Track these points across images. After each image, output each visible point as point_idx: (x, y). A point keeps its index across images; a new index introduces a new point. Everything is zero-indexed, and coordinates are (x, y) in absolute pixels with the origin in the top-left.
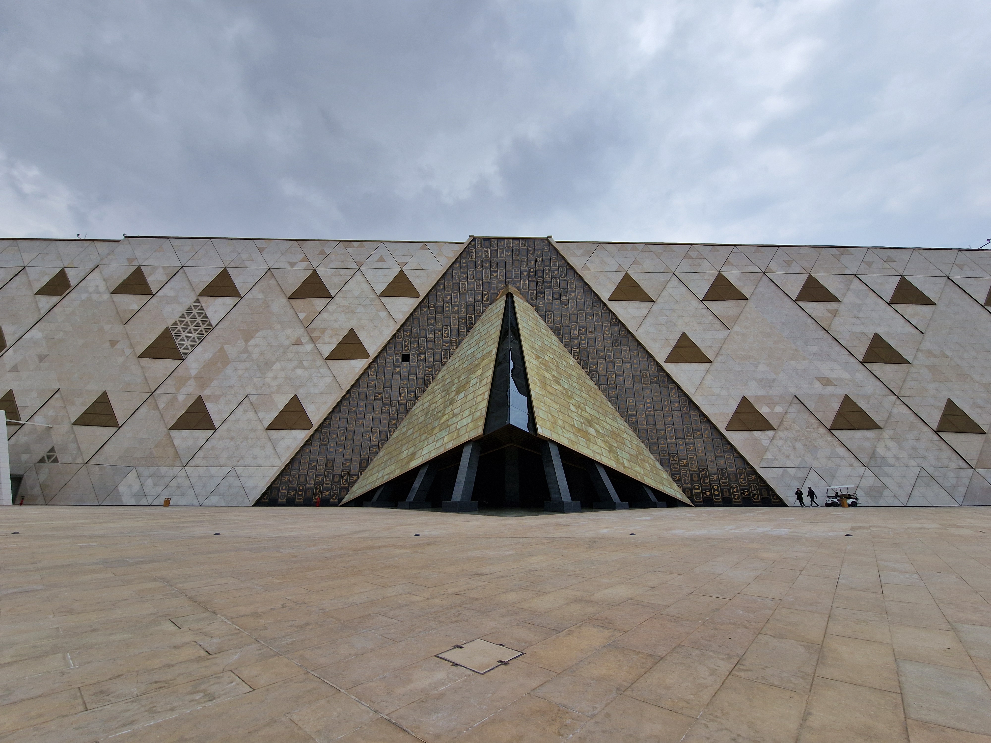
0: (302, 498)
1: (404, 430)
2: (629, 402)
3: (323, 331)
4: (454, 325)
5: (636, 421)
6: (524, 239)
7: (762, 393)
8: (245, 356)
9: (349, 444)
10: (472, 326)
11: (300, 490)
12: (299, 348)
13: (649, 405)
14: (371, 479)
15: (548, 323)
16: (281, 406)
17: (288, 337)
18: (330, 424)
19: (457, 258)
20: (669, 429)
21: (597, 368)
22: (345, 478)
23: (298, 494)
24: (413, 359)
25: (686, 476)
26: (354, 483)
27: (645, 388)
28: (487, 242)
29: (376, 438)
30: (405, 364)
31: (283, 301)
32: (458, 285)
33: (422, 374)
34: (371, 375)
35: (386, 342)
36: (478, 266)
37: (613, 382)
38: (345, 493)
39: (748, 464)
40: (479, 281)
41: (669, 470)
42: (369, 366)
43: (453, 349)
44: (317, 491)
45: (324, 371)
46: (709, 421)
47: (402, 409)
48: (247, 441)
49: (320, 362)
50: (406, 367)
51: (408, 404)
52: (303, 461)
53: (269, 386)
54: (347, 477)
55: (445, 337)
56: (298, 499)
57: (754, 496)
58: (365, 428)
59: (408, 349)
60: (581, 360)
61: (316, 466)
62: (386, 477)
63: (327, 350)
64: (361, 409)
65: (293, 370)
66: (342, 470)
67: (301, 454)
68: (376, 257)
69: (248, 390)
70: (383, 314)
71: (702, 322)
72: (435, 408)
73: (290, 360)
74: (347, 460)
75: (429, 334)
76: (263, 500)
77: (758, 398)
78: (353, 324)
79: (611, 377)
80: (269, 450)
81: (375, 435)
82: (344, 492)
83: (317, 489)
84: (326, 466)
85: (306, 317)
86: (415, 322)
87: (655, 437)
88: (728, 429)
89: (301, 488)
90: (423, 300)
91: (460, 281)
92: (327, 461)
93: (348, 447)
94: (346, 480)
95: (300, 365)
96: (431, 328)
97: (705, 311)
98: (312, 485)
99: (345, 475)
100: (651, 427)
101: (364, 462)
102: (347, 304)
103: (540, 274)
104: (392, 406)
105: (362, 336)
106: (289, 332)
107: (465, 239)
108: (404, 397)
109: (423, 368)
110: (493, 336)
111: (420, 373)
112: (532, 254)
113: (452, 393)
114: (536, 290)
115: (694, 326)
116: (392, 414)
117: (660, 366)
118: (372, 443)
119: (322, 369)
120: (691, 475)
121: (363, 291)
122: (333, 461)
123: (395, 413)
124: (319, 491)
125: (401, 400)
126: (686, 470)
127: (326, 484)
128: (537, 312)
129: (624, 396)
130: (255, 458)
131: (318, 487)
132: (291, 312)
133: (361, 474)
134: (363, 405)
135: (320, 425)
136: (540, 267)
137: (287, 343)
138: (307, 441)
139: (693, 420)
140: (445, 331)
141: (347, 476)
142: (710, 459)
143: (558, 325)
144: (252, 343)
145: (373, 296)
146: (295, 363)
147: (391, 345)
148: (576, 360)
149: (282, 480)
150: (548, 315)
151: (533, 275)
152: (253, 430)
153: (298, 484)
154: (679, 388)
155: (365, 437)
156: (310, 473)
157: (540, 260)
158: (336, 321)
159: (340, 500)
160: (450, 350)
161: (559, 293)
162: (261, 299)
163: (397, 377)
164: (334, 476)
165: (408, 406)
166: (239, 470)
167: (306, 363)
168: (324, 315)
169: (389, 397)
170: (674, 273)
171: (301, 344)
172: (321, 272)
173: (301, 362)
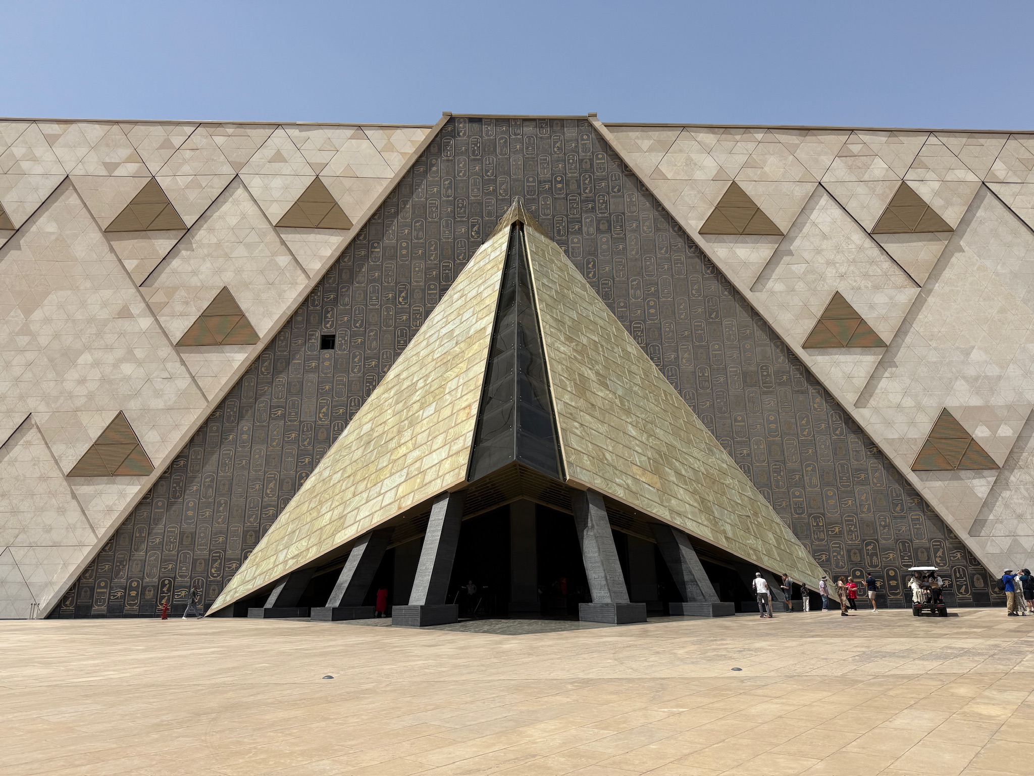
0: (136, 603)
1: (326, 474)
2: (736, 420)
3: (171, 291)
4: (417, 282)
5: (748, 455)
6: (544, 119)
7: (976, 401)
8: (23, 340)
9: (222, 502)
10: (450, 283)
11: (131, 588)
12: (126, 325)
13: (773, 426)
14: (265, 566)
15: (589, 278)
16: (95, 433)
17: (105, 304)
18: (186, 466)
19: (421, 156)
20: (809, 469)
21: (677, 358)
22: (216, 565)
23: (129, 594)
24: (341, 345)
25: (839, 553)
26: (233, 573)
27: (765, 393)
28: (476, 126)
29: (272, 490)
30: (327, 353)
31: (96, 236)
32: (423, 207)
33: (359, 371)
34: (262, 373)
35: (289, 313)
36: (459, 172)
37: (707, 383)
38: (217, 591)
39: (950, 531)
40: (463, 200)
41: (807, 542)
42: (258, 358)
43: (416, 326)
44: (165, 589)
45: (174, 366)
46: (880, 454)
47: (322, 436)
48: (32, 498)
49: (166, 351)
50: (329, 359)
51: (334, 427)
52: (138, 535)
53: (71, 396)
54: (220, 563)
55: (400, 303)
56: (129, 605)
57: (959, 587)
58: (252, 473)
59: (332, 326)
60: (647, 345)
61: (162, 543)
62: (291, 562)
63: (179, 327)
64: (245, 437)
65: (116, 366)
66: (210, 551)
67: (133, 522)
68: (268, 152)
69: (32, 404)
70: (284, 260)
71: (871, 273)
72: (384, 433)
73: (109, 348)
74: (221, 533)
75: (371, 299)
76: (65, 608)
77: (969, 410)
78: (227, 278)
79: (703, 375)
80: (74, 515)
81: (271, 485)
82: (214, 590)
83: (164, 585)
84: (181, 542)
85: (137, 266)
86: (344, 276)
87: (784, 483)
88: (914, 469)
89: (134, 584)
90: (358, 235)
91: (426, 199)
92: (182, 534)
93: (221, 508)
94: (218, 569)
95: (130, 356)
96: (374, 287)
97: (876, 251)
98: (156, 580)
99: (216, 560)
100: (776, 465)
101: (251, 536)
102: (214, 240)
103: (573, 186)
104: (303, 430)
105: (245, 302)
106: (107, 294)
107: (437, 120)
108: (325, 415)
109: (360, 360)
110: (487, 302)
111: (356, 370)
112: (559, 148)
113: (414, 405)
114: (567, 216)
115: (855, 281)
116: (304, 445)
117: (793, 355)
118: (266, 499)
119: (171, 364)
120: (849, 551)
121: (244, 216)
122: (193, 535)
123: (309, 444)
124: (169, 590)
125: (320, 419)
126: (840, 544)
127: (181, 576)
128: (568, 256)
129: (727, 408)
130: (48, 529)
131: (167, 582)
132: (111, 257)
133: (246, 558)
134: (249, 429)
135: (168, 468)
136: (575, 173)
137: (104, 314)
138: (145, 498)
139: (853, 451)
140: (401, 292)
141: (219, 561)
142: (883, 523)
143: (606, 280)
144: (37, 315)
145: (265, 226)
146: (119, 353)
147: (299, 318)
148: (638, 343)
149: (99, 570)
150: (588, 263)
151: (560, 189)
152: (43, 478)
153: (128, 579)
154: (827, 394)
155: (253, 488)
156: (150, 557)
157: (573, 160)
158: (195, 273)
159: (208, 607)
160: (409, 327)
161: (609, 222)
162: (54, 233)
163: (313, 377)
164: (195, 561)
165: (334, 430)
166: (19, 553)
167: (139, 353)
168: (175, 263)
169: (297, 414)
170: (820, 183)
171: (130, 316)
172: (163, 182)
173: (130, 352)
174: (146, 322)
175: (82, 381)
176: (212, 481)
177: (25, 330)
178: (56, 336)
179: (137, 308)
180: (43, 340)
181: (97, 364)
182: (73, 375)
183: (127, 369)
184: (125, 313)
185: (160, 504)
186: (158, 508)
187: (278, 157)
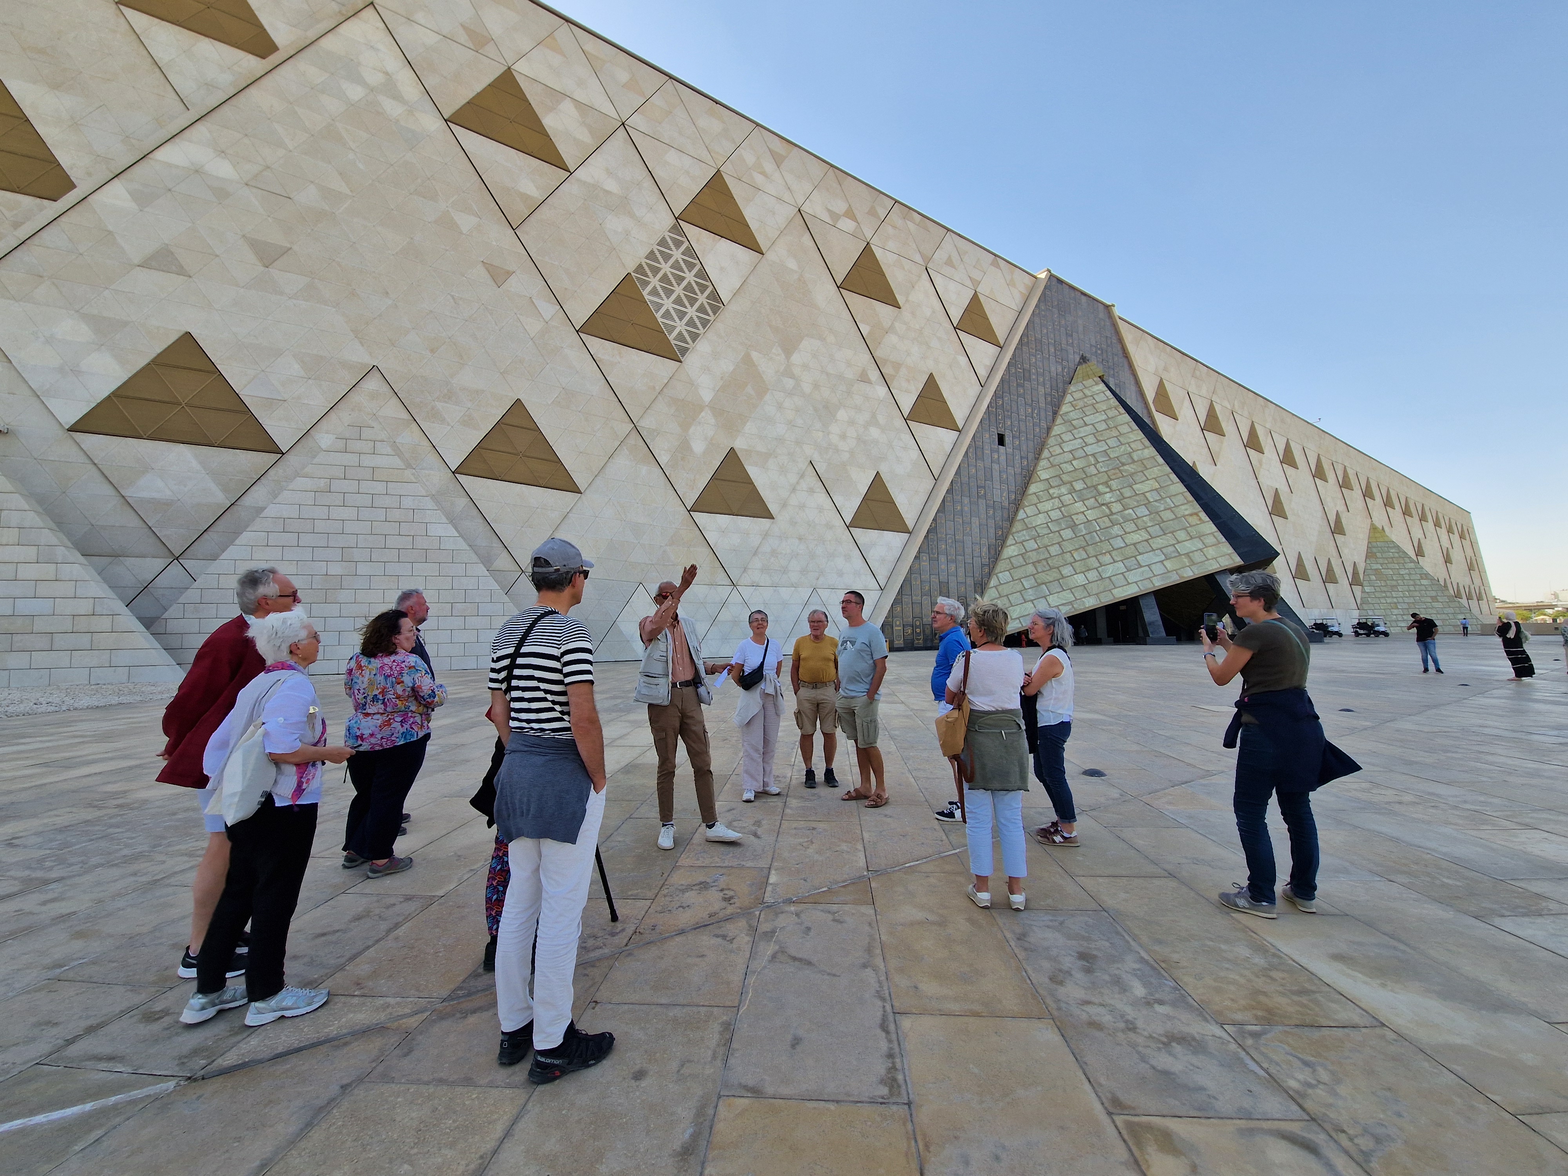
3: (897, 367)
4: (1041, 403)
6: (1089, 297)
8: (789, 383)
10: (1057, 409)
11: (917, 627)
12: (868, 389)
16: (863, 489)
17: (849, 364)
18: (936, 528)
19: (1038, 300)
24: (1009, 444)
28: (1061, 287)
30: (1002, 449)
31: (833, 290)
32: (1041, 344)
33: (1019, 467)
34: (970, 458)
36: (1056, 321)
40: (1058, 344)
42: (969, 445)
45: (907, 438)
48: (824, 544)
49: (900, 422)
50: (1003, 454)
51: (1011, 509)
52: (914, 583)
53: (837, 449)
59: (1002, 428)
63: (906, 402)
64: (966, 508)
65: (866, 427)
67: (911, 571)
68: (944, 253)
69: (808, 451)
70: (963, 360)
71: (1202, 453)
73: (858, 409)
75: (1020, 409)
78: (929, 366)
80: (858, 563)
91: (1042, 339)
92: (940, 584)
95: (874, 420)
96: (1021, 400)
97: (1203, 441)
106: (848, 353)
107: (1043, 274)
109: (1019, 458)
111: (1017, 466)
112: (1098, 324)
116: (997, 521)
119: (904, 434)
121: (934, 312)
123: (1000, 520)
132: (846, 315)
134: (968, 503)
135: (929, 529)
136: (1105, 345)
137: (849, 374)
138: (918, 552)
144: (796, 358)
145: (948, 324)
149: (894, 612)
152: (827, 526)
157: (1104, 335)
158: (909, 354)
162: (795, 271)
163: (996, 467)
165: (1011, 511)
166: (824, 594)
167: (881, 419)
168: (893, 338)
170: (1187, 391)
171: (869, 382)
172: (878, 253)
173: (874, 416)
174: (882, 391)
175: (843, 437)
176: (952, 542)
177: (788, 372)
178: (816, 386)
179: (874, 375)
180: (807, 388)
181: (852, 422)
182: (835, 429)
183: (874, 432)
184: (864, 378)
185: (924, 558)
186: (924, 561)
187: (949, 262)
